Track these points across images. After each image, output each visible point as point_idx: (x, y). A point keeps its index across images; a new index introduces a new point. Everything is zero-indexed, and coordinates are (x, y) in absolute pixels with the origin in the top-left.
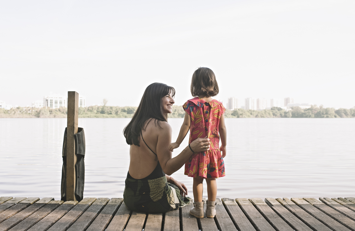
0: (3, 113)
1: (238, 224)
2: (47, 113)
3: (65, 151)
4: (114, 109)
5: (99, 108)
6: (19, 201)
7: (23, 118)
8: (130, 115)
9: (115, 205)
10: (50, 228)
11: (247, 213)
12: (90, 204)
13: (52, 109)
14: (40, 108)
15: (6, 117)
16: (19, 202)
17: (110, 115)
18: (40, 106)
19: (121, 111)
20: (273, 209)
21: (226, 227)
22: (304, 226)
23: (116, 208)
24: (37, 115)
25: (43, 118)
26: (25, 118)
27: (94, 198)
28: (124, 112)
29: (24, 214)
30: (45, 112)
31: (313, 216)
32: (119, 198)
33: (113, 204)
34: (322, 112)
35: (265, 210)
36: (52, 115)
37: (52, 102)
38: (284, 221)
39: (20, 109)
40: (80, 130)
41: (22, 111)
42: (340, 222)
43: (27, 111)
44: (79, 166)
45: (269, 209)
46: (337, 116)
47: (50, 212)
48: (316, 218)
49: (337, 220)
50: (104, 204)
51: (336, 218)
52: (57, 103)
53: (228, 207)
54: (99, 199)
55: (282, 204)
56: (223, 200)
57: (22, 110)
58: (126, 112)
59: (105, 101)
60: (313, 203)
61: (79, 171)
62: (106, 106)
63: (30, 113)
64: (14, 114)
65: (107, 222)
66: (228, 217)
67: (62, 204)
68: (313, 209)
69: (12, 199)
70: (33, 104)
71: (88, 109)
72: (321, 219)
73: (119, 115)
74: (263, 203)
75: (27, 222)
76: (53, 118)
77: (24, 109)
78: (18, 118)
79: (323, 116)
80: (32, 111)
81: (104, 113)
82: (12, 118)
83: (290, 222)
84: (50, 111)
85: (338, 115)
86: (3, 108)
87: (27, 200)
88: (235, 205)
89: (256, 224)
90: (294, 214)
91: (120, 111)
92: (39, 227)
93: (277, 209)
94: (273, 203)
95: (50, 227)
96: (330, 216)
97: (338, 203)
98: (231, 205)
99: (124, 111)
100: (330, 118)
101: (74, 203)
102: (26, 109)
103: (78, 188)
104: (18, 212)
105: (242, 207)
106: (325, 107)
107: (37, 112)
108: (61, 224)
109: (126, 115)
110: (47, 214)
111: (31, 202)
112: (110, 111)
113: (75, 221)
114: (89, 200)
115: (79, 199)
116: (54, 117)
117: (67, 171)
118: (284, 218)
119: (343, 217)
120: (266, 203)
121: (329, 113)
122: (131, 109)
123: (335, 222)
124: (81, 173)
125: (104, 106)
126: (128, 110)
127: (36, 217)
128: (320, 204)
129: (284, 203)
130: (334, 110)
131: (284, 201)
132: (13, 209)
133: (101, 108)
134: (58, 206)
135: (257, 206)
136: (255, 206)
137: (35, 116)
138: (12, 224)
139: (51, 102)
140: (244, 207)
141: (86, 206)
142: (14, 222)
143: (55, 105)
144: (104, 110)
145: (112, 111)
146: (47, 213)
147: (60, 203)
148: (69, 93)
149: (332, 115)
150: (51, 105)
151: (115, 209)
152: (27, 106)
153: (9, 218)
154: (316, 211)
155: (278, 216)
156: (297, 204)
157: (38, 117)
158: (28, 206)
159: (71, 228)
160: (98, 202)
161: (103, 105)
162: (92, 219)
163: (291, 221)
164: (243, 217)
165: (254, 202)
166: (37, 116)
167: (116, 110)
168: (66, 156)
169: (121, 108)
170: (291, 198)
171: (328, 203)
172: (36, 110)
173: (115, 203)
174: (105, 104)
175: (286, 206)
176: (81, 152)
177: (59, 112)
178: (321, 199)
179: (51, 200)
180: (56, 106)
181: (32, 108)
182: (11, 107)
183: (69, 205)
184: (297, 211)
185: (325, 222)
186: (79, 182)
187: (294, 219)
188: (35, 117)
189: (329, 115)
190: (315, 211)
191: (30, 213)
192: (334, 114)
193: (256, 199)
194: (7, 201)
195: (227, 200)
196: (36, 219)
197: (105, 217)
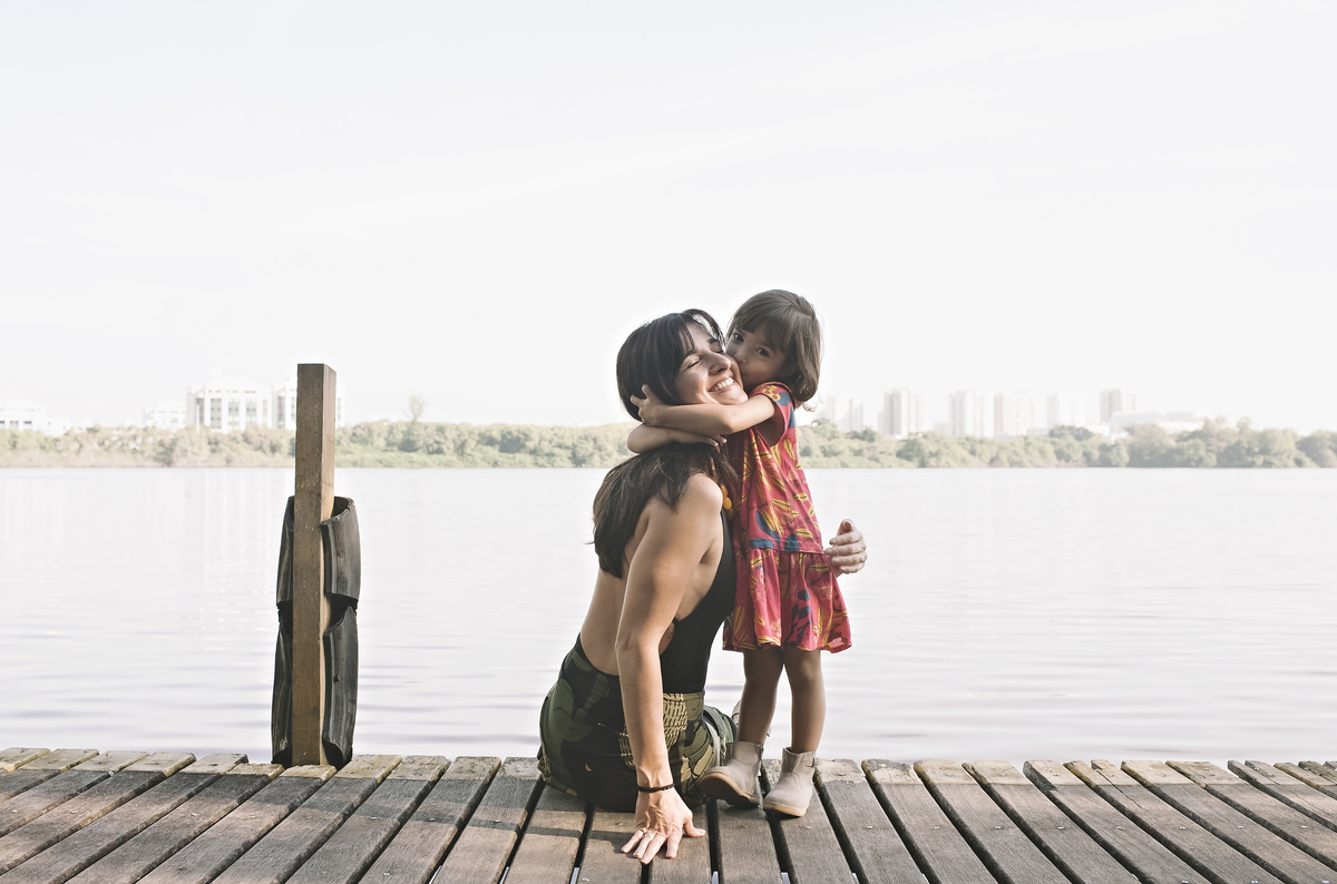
0: (38, 449)
1: (924, 853)
2: (200, 448)
3: (285, 583)
4: (451, 434)
5: (395, 431)
6: (122, 765)
7: (109, 466)
8: (511, 456)
9: (471, 783)
10: (241, 860)
11: (958, 812)
12: (378, 776)
13: (220, 434)
14: (174, 429)
15: (49, 466)
16: (121, 769)
17: (435, 456)
18: (175, 421)
19: (479, 442)
20: (1053, 799)
21: (878, 859)
22: (1170, 861)
23: (474, 791)
24: (162, 457)
25: (184, 467)
26: (118, 467)
27: (391, 758)
28: (487, 444)
29: (144, 810)
30: (192, 444)
31: (1205, 825)
32: (483, 758)
33: (463, 776)
34: (1247, 446)
35: (1023, 803)
36: (219, 458)
37: (219, 409)
38: (1093, 843)
39: (98, 435)
40: (342, 505)
41: (107, 443)
42: (1305, 849)
43: (125, 441)
44: (337, 638)
45: (1038, 800)
46: (1306, 460)
47: (235, 802)
48: (1214, 831)
49: (1294, 842)
50: (430, 777)
51: (1290, 833)
52: (237, 410)
53: (886, 792)
54: (412, 760)
55: (1088, 784)
56: (869, 768)
57: (108, 438)
58: (497, 447)
59: (416, 405)
60: (1204, 782)
61: (336, 659)
62: (420, 424)
63: (138, 448)
64: (78, 452)
65: (446, 840)
66: (885, 828)
67: (277, 776)
68: (1205, 803)
69: (97, 759)
70: (147, 416)
71: (354, 434)
72: (1233, 838)
73: (470, 458)
74: (1019, 777)
75: (156, 837)
76: (221, 467)
77: (115, 432)
78: (92, 466)
79: (1250, 459)
80: (143, 443)
81: (415, 450)
82: (72, 467)
83: (1116, 846)
84: (213, 441)
85: (1308, 455)
86: (38, 432)
87: (150, 760)
88: (913, 785)
89: (989, 851)
90: (1133, 818)
91: (472, 443)
92: (200, 856)
93: (1070, 801)
94: (1053, 780)
95: (240, 854)
96: (1268, 826)
97: (1301, 779)
98: (897, 785)
99: (491, 442)
100: (1278, 467)
101: (323, 771)
102: (120, 433)
103: (335, 721)
104: (121, 803)
105: (941, 791)
106: (1258, 426)
107: (161, 444)
108: (280, 845)
109: (497, 458)
110: (225, 810)
111: (167, 770)
112: (437, 442)
113: (328, 838)
114: (375, 761)
115: (339, 758)
116: (224, 463)
117: (294, 655)
118: (1095, 833)
119: (1317, 831)
120: (1030, 778)
121: (1275, 451)
122: (515, 434)
123: (1288, 846)
124: (343, 665)
125: (413, 422)
126: (503, 436)
127: (187, 821)
128: (1231, 783)
129: (1097, 780)
130: (1294, 436)
131: (1095, 772)
132: (102, 792)
133: (403, 432)
134: (264, 784)
135: (994, 787)
136: (987, 789)
137: (155, 459)
138: (103, 845)
139: (216, 409)
140: (945, 793)
141: (367, 785)
142: (109, 835)
143: (231, 419)
144: (412, 438)
145: (442, 440)
146: (225, 806)
147: (270, 774)
148: (302, 369)
149: (1285, 456)
150: (216, 419)
151: (472, 796)
152: (128, 423)
153: (89, 821)
154: (1217, 809)
155: (1074, 826)
156: (1143, 783)
157: (169, 463)
158: (153, 784)
159: (314, 860)
160: (408, 770)
161: (409, 420)
162: (388, 829)
163: (1121, 841)
164: (941, 827)
165: (982, 774)
166: (164, 460)
167: (459, 436)
168: (291, 602)
169: (477, 432)
170: (1123, 763)
171: (1262, 780)
172: (159, 438)
173: (472, 776)
174: (416, 416)
175: (1104, 789)
176: (344, 589)
177: (246, 444)
178: (1236, 765)
179: (237, 763)
180: (232, 423)
181: (145, 430)
182: (68, 428)
183: (303, 780)
184: (1143, 806)
185: (1248, 847)
186: (337, 697)
187: (1133, 837)
188: (156, 464)
189: (1275, 455)
190: (1210, 807)
191: (166, 807)
192: (1296, 453)
193: (993, 765)
194: (78, 764)
195: (883, 765)
196: (188, 826)
197: (434, 824)
